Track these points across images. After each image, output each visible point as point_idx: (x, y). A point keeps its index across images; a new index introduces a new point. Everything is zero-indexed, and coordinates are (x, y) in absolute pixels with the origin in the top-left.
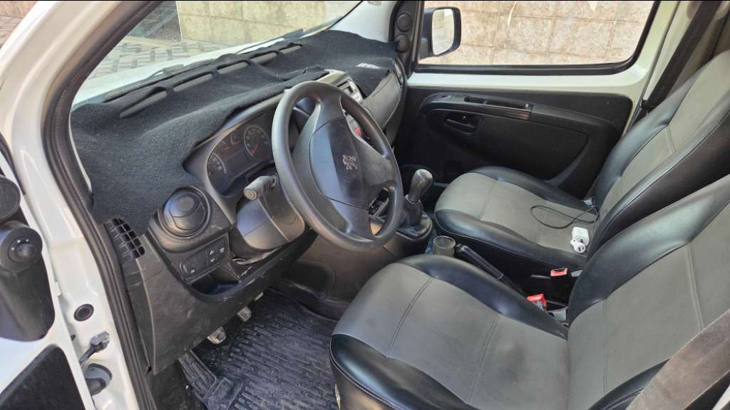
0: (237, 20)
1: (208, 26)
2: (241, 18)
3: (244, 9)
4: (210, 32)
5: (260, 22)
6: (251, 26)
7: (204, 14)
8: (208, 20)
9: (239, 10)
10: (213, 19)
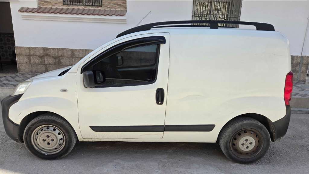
0: (43, 64)
1: (30, 67)
2: (44, 64)
3: (45, 61)
4: (31, 69)
5: (51, 65)
6: (48, 66)
7: (29, 63)
8: (30, 65)
9: (43, 62)
10: (32, 65)
